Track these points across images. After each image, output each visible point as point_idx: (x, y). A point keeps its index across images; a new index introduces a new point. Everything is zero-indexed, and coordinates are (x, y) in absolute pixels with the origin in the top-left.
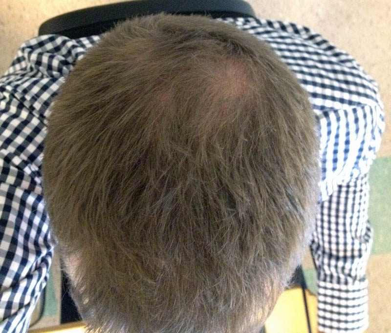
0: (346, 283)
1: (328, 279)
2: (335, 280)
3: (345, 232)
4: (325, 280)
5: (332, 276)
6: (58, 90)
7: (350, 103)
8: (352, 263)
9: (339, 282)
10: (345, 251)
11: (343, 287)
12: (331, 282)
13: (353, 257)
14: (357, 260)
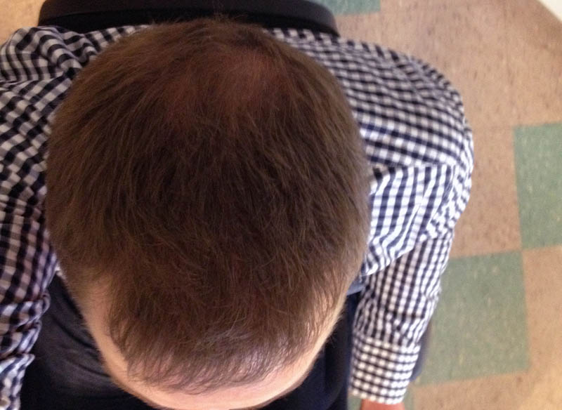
0: (400, 343)
1: (378, 335)
2: (387, 338)
3: (413, 285)
4: (373, 336)
5: (383, 332)
6: (65, 92)
7: (425, 159)
8: (412, 323)
9: (391, 341)
10: (406, 307)
11: (396, 348)
12: (382, 339)
13: (413, 316)
14: (417, 321)
